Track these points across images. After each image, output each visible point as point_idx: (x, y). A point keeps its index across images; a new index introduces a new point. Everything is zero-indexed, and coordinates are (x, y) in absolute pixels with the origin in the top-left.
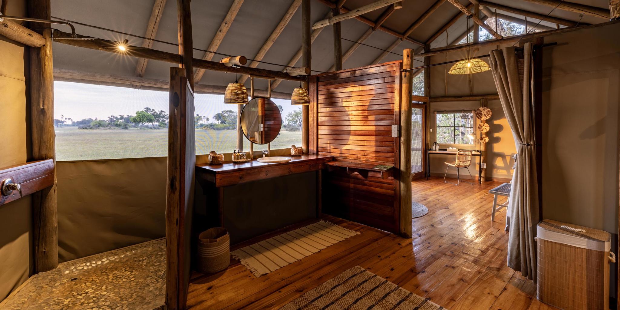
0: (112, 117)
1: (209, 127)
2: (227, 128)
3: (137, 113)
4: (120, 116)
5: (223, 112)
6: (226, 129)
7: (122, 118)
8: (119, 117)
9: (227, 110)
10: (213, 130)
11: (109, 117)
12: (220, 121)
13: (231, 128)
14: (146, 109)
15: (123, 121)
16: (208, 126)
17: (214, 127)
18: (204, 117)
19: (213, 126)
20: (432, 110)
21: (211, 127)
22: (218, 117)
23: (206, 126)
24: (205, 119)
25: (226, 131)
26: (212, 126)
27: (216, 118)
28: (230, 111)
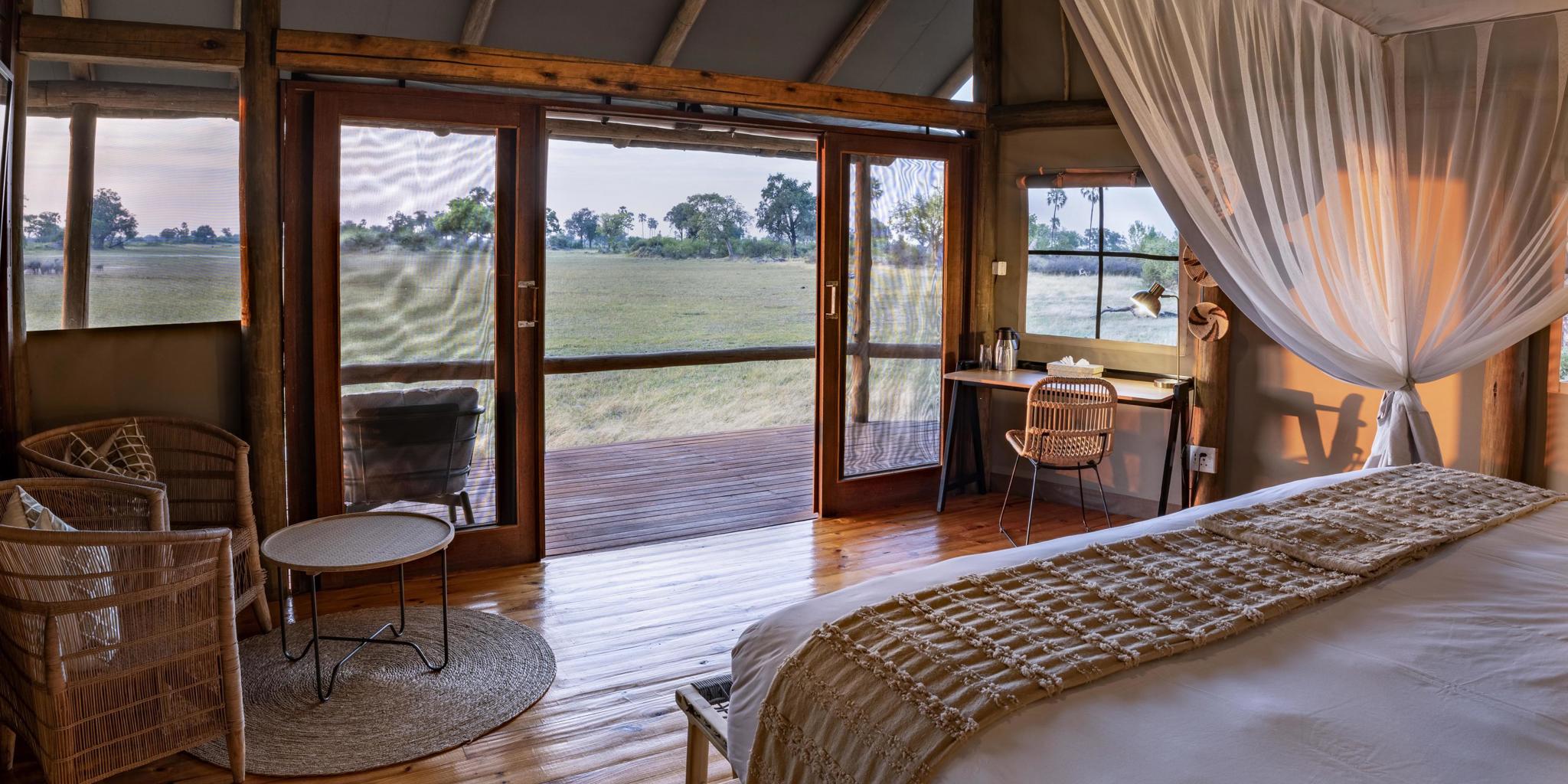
0: (397, 216)
1: (648, 247)
2: (703, 252)
3: (451, 205)
4: (416, 215)
5: (691, 199)
6: (700, 255)
7: (421, 218)
8: (414, 217)
9: (703, 194)
10: (660, 258)
11: (390, 218)
12: (685, 231)
13: (713, 252)
14: (475, 193)
15: (425, 227)
16: (644, 244)
17: (664, 250)
18: (642, 216)
19: (660, 244)
20: (1008, 168)
21: (654, 249)
22: (681, 215)
23: (641, 245)
24: (646, 224)
25: (697, 262)
26: (656, 247)
27: (673, 221)
28: (713, 198)
